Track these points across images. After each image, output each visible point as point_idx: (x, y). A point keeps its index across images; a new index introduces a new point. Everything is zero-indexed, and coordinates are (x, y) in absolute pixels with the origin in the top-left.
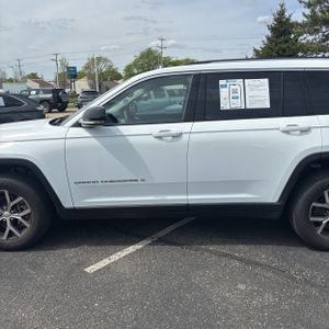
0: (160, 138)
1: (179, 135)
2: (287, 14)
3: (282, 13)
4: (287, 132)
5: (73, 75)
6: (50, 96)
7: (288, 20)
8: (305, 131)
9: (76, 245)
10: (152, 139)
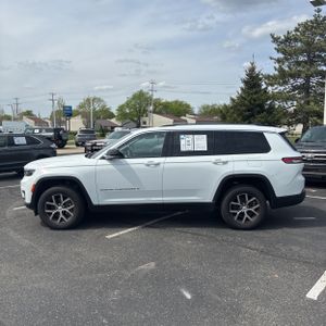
0: (148, 165)
1: (158, 164)
2: (257, 71)
3: (252, 70)
4: (215, 163)
5: (69, 113)
6: (52, 134)
7: (258, 75)
8: (225, 163)
9: (98, 228)
10: (144, 166)
